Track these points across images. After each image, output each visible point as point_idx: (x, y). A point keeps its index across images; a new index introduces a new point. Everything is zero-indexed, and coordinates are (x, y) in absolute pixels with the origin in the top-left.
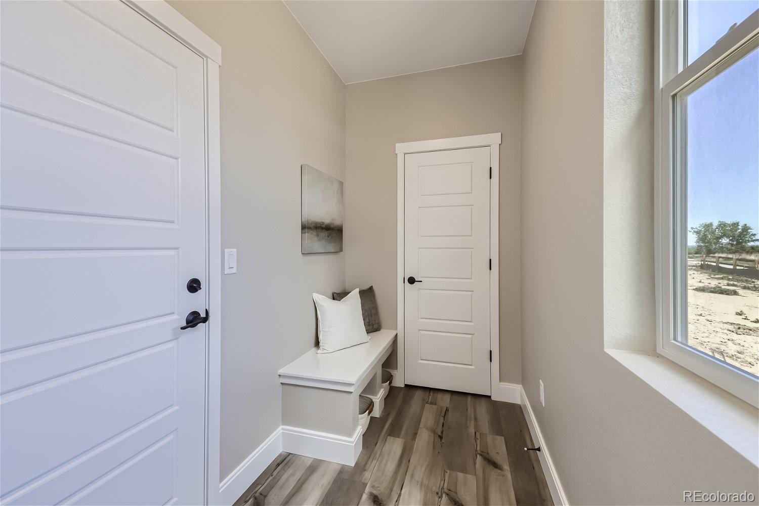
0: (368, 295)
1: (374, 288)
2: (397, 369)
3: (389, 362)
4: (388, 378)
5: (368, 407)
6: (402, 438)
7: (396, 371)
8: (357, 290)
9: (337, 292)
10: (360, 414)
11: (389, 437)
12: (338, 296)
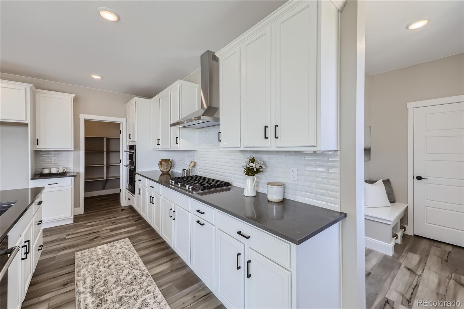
0: (387, 182)
1: (390, 180)
2: (408, 225)
3: (404, 220)
4: (403, 228)
5: (395, 236)
6: (418, 255)
7: (407, 226)
8: (382, 180)
9: (367, 180)
10: (393, 237)
11: (409, 252)
12: (371, 182)
